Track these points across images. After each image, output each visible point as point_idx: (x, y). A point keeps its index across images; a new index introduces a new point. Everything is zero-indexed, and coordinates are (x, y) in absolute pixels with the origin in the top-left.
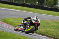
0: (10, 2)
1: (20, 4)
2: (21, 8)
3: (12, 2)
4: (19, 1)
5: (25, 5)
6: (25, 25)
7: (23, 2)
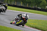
0: (24, 6)
1: (32, 8)
2: (33, 11)
3: (26, 6)
4: (32, 6)
5: (36, 9)
6: (17, 19)
7: (35, 7)
